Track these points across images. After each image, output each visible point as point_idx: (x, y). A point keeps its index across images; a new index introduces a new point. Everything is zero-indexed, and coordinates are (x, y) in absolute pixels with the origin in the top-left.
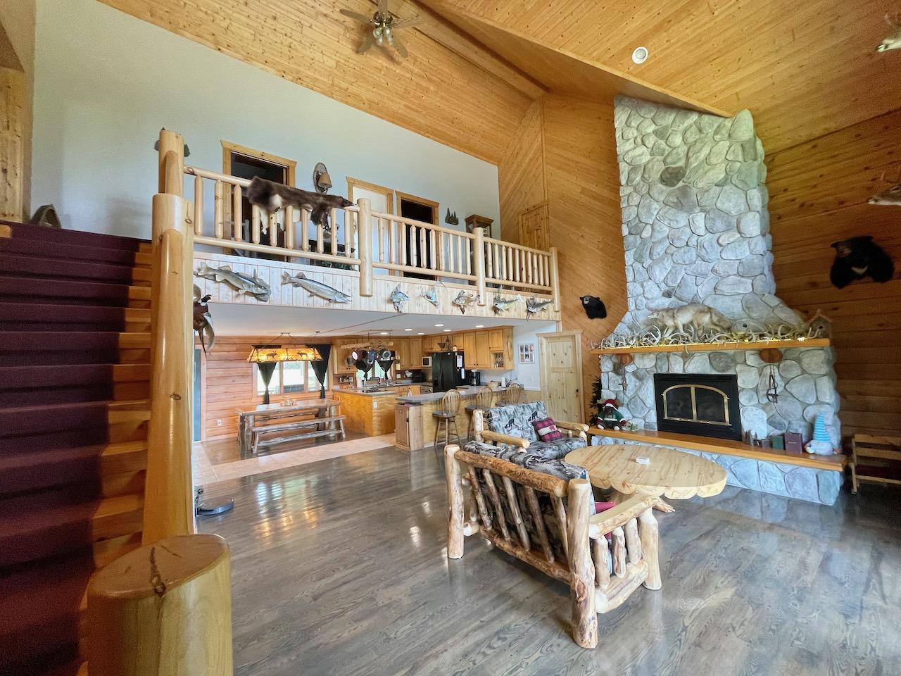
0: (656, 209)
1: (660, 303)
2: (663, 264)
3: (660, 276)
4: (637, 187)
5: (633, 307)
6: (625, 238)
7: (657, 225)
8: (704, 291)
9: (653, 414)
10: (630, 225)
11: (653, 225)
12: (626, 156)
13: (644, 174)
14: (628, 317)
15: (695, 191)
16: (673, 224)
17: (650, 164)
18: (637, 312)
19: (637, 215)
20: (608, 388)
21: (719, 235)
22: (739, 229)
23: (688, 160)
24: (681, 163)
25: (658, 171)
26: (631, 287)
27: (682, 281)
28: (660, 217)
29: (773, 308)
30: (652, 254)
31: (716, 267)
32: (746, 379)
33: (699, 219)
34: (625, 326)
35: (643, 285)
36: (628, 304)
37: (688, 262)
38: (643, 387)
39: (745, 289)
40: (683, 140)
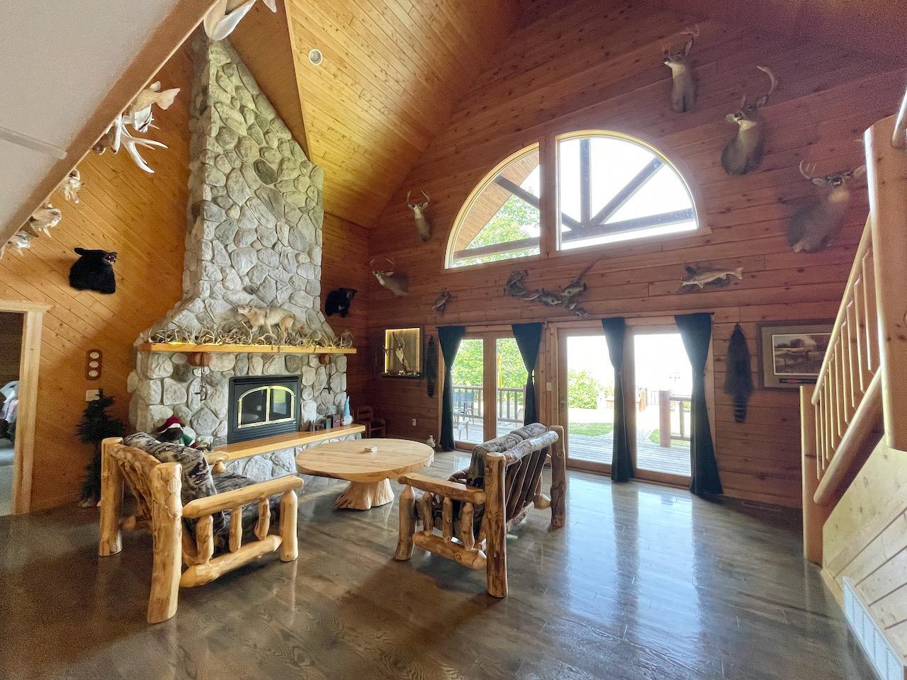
0: (248, 193)
1: (240, 297)
2: (250, 258)
3: (245, 268)
4: (230, 154)
5: (207, 293)
6: (207, 203)
7: (248, 212)
8: (282, 297)
9: (225, 423)
10: (215, 191)
11: (241, 208)
12: (218, 105)
13: (238, 146)
14: (198, 305)
15: (284, 202)
16: (263, 221)
17: (247, 142)
18: (212, 301)
19: (226, 186)
20: (162, 402)
21: (297, 252)
22: (310, 254)
23: (282, 170)
24: (275, 167)
25: (253, 156)
26: (210, 268)
27: (266, 282)
28: (251, 205)
29: (322, 324)
30: (237, 239)
31: (294, 279)
32: (308, 378)
33: (286, 229)
34: (192, 315)
35: (225, 271)
36: (201, 289)
37: (272, 265)
38: (218, 394)
39: (310, 305)
40: (278, 147)
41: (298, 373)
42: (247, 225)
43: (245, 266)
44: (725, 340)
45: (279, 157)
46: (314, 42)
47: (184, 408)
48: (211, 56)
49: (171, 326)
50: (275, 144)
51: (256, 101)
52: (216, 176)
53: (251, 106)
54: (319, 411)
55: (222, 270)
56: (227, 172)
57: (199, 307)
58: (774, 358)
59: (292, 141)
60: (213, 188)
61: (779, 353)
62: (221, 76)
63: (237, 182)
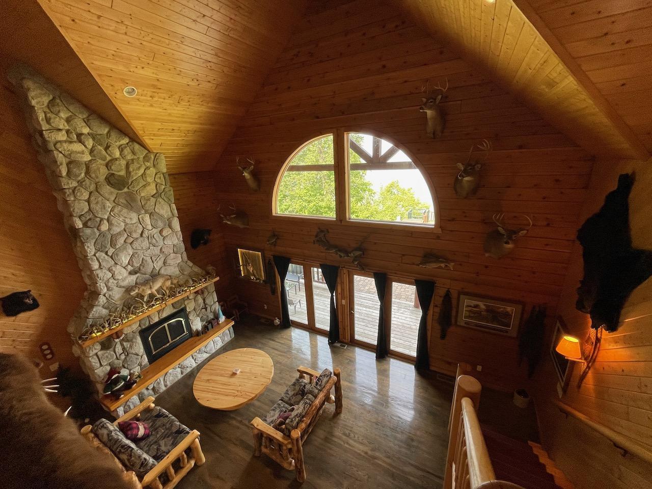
0: (109, 207)
1: (130, 280)
2: (127, 251)
3: (125, 260)
4: (84, 183)
5: (105, 290)
6: (81, 230)
7: (114, 221)
8: (158, 265)
9: (145, 356)
10: (83, 218)
11: (108, 220)
12: (58, 145)
13: (88, 172)
14: (102, 300)
15: (139, 198)
16: (128, 221)
17: (94, 165)
18: (110, 293)
19: (90, 209)
20: (101, 365)
21: (159, 229)
22: (170, 227)
23: (130, 173)
24: (123, 173)
25: (103, 172)
26: (100, 273)
27: (144, 262)
28: (114, 214)
29: (191, 267)
30: (113, 244)
31: (163, 250)
32: (190, 307)
33: (147, 217)
34: (100, 308)
35: (112, 270)
36: (99, 289)
37: (144, 248)
38: (134, 344)
39: (179, 260)
40: (120, 154)
41: (183, 306)
42: (116, 230)
43: (125, 259)
44: (441, 297)
45: (123, 163)
46: (124, 82)
47: (116, 361)
48: (34, 103)
49: (90, 322)
50: (117, 154)
51: (88, 124)
52: (80, 206)
53: (86, 130)
54: (202, 320)
55: (110, 270)
56: (86, 198)
57: (103, 301)
58: (464, 311)
59: (130, 143)
60: (80, 217)
61: (467, 309)
62: (50, 119)
63: (97, 203)
